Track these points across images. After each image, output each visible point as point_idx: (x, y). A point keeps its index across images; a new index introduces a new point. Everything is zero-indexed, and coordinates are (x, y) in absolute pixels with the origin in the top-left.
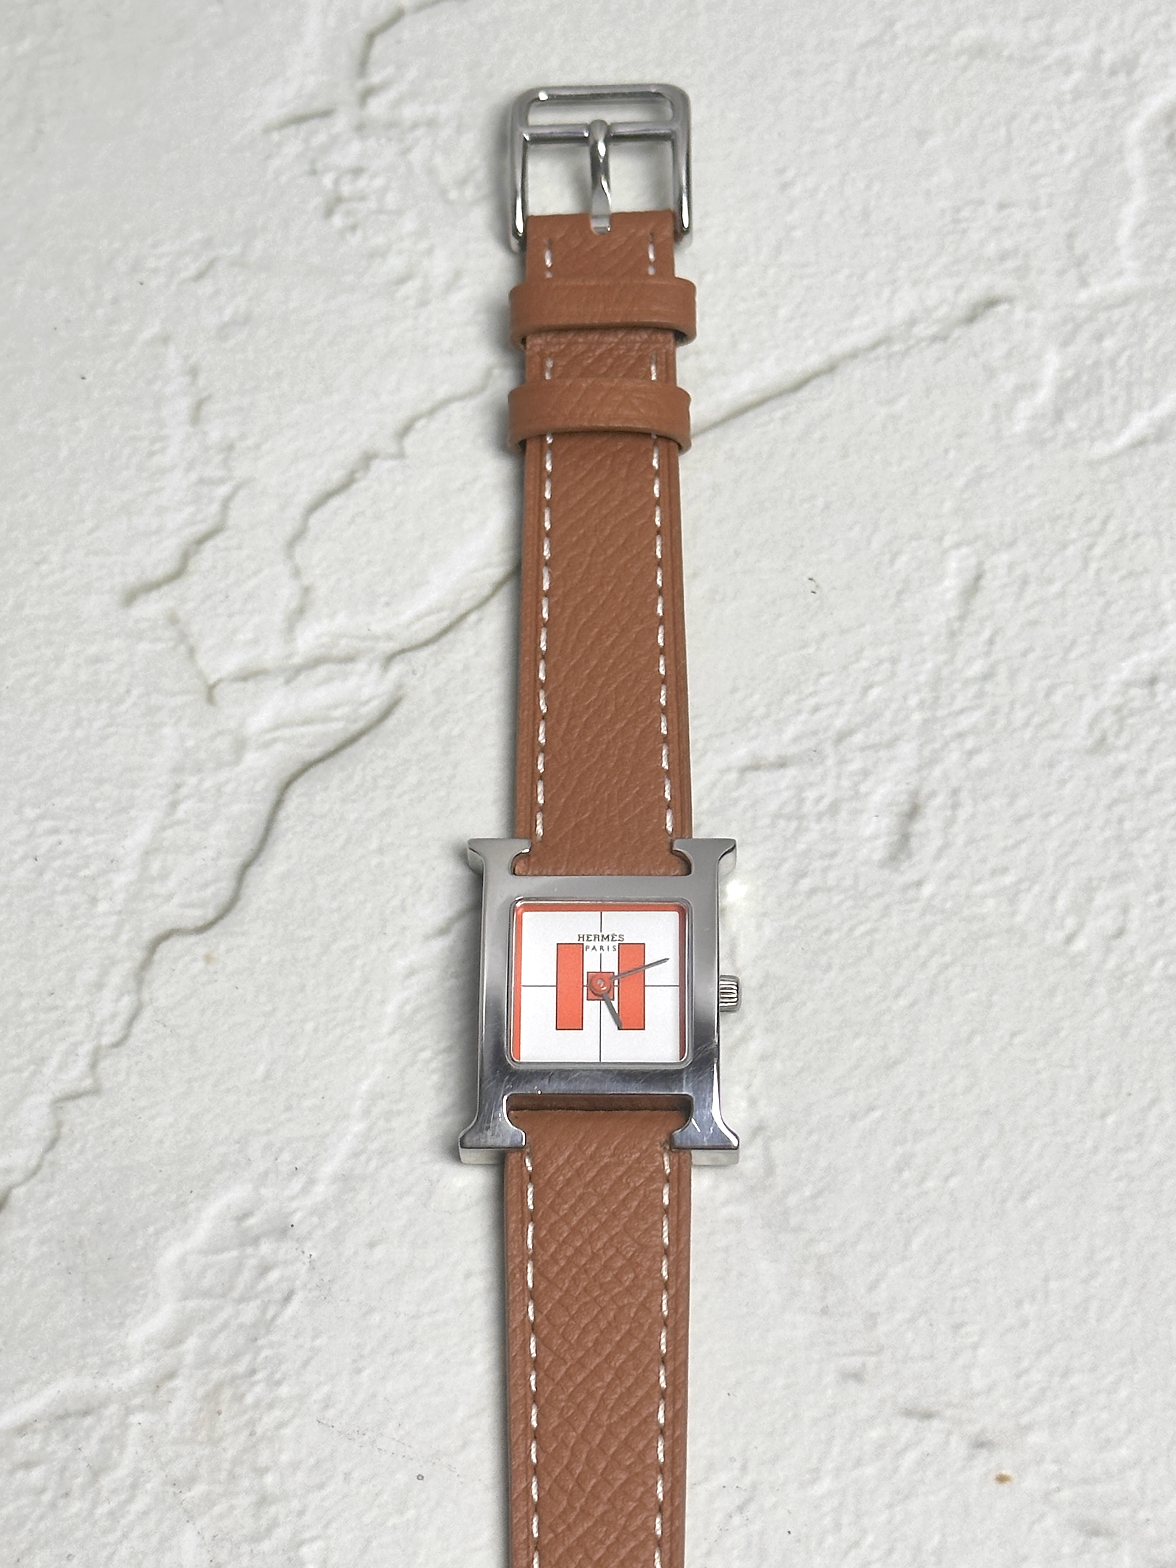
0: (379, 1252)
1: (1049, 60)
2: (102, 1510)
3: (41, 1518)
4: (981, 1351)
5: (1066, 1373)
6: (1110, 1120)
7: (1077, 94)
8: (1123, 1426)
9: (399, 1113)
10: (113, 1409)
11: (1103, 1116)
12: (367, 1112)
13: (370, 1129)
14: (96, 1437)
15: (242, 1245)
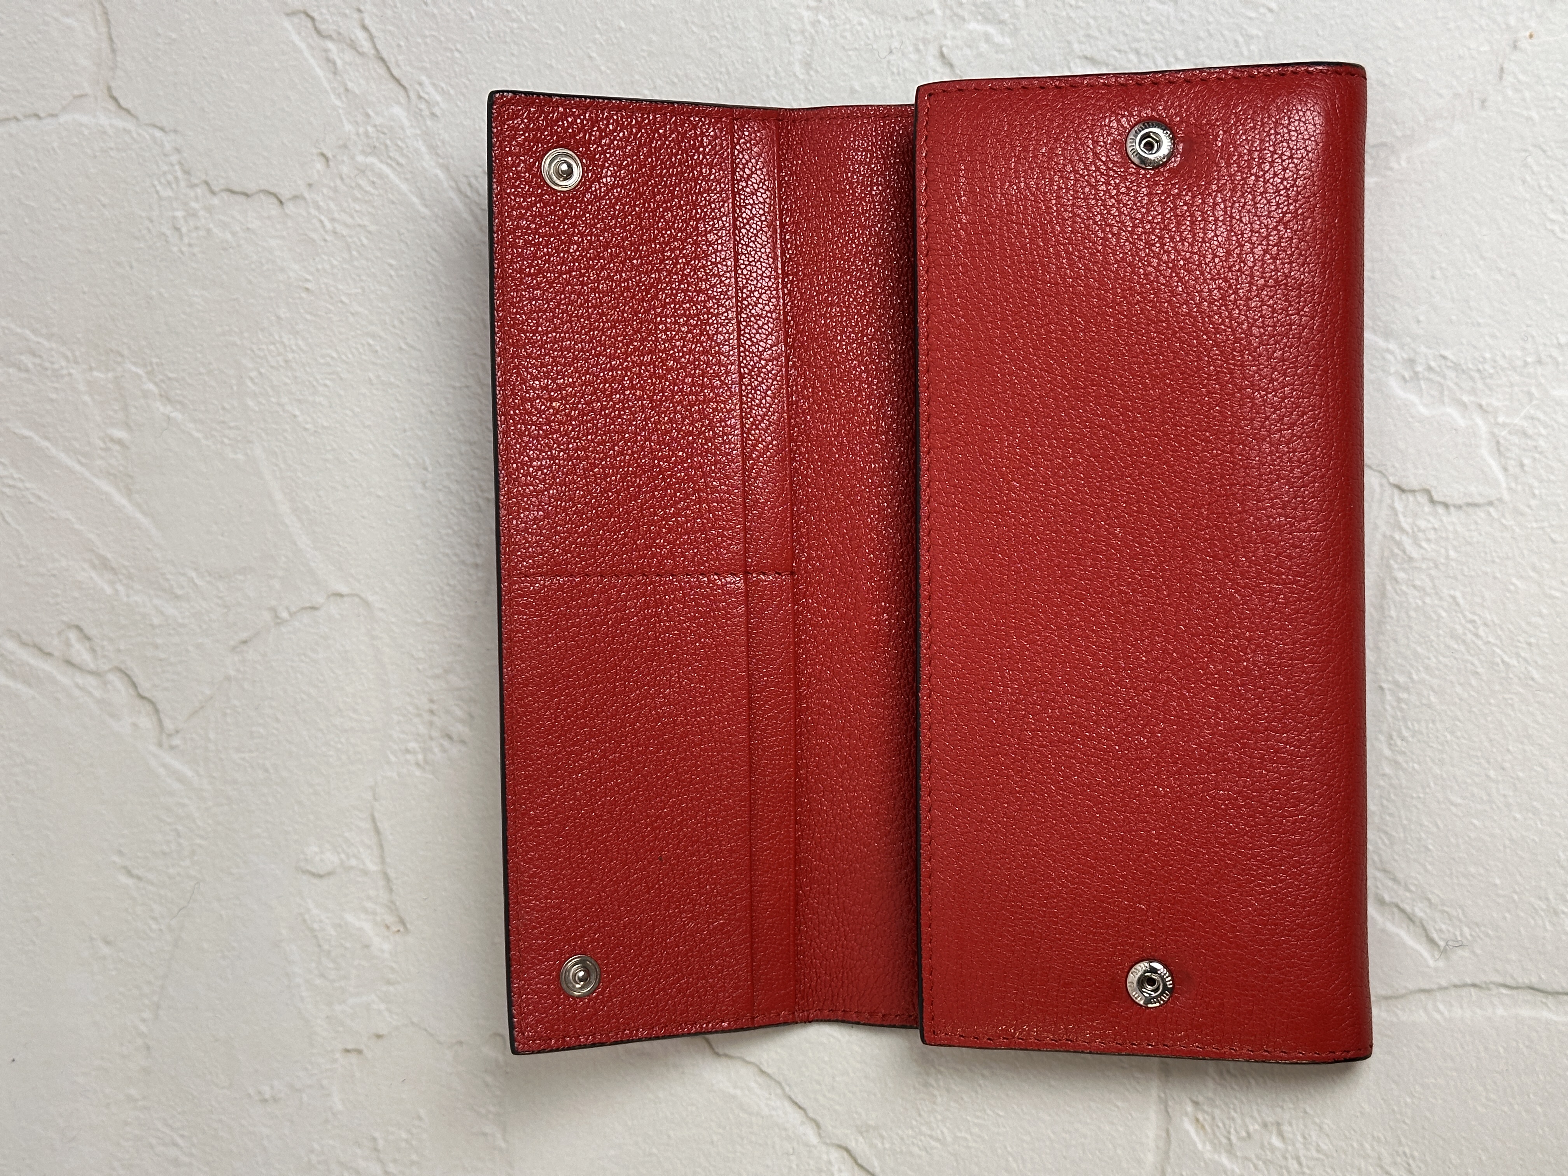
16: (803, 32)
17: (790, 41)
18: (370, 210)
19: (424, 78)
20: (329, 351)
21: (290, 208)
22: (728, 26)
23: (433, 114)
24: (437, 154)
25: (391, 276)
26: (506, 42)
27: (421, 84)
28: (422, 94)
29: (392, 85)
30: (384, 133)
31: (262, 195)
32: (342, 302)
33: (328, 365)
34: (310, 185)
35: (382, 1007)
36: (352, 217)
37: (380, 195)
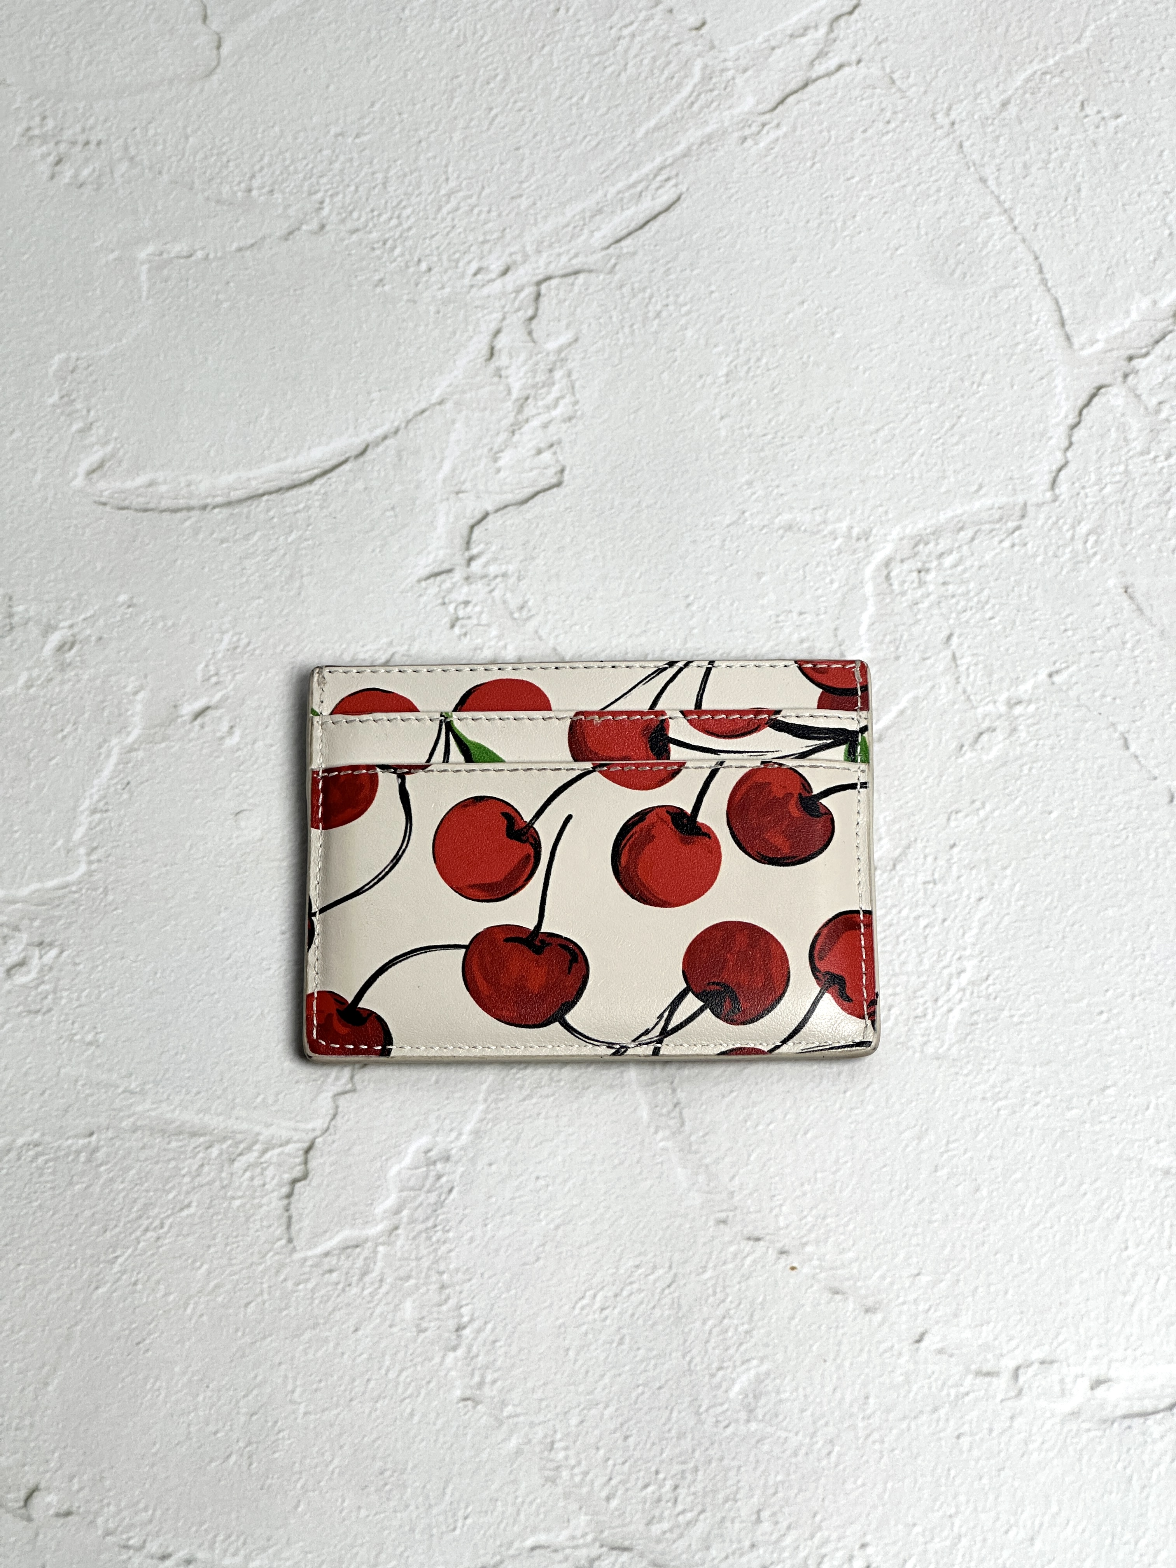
0: (494, 1167)
1: (825, 532)
2: (366, 1292)
3: (338, 1296)
4: (784, 1208)
5: (824, 1218)
6: (848, 1094)
7: (840, 551)
8: (851, 1243)
9: (502, 1100)
10: (369, 1244)
11: (845, 1092)
12: (486, 1100)
13: (488, 1107)
14: (362, 1257)
15: (428, 1165)
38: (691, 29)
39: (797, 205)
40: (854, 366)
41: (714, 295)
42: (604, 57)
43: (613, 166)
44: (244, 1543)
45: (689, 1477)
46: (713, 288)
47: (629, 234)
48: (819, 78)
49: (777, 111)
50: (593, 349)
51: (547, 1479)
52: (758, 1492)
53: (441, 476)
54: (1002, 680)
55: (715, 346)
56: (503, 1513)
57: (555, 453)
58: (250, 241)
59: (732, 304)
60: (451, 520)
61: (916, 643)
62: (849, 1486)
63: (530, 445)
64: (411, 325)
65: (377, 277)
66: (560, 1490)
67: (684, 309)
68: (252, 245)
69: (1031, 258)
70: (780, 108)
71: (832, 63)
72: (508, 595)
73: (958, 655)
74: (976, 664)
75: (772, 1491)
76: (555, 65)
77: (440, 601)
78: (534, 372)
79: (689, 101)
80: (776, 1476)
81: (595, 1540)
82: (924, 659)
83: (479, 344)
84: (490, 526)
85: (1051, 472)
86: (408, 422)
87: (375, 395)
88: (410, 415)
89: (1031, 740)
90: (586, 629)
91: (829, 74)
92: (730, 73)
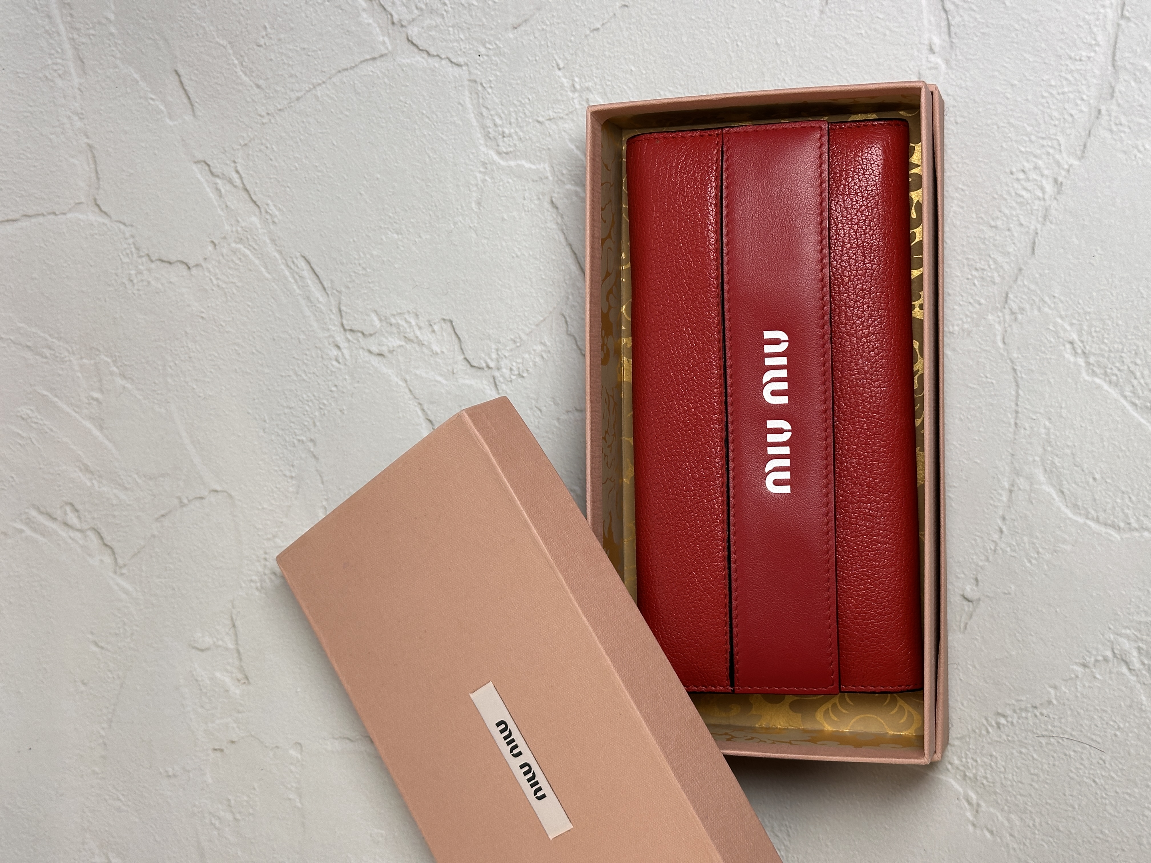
16: (477, 185)
17: (470, 190)
18: (238, 274)
19: (269, 202)
20: (214, 353)
21: (194, 271)
22: (436, 180)
23: (274, 222)
24: (275, 244)
25: (248, 312)
26: (314, 183)
27: (267, 205)
28: (268, 210)
29: (252, 205)
30: (247, 231)
31: (178, 264)
32: (221, 325)
33: (213, 361)
34: (205, 259)
35: (235, 725)
36: (228, 278)
37: (243, 266)
38: (215, 248)
39: (310, 196)
40: (395, 168)
41: (356, 240)
42: (228, 294)
43: (285, 290)
44: (995, 490)
45: (971, 262)
46: (351, 240)
47: (321, 283)
48: (243, 183)
49: (260, 205)
50: (380, 303)
51: (968, 335)
52: (981, 227)
53: (444, 382)
54: (561, 95)
55: (382, 239)
56: (985, 358)
57: (435, 324)
58: (318, 477)
59: (361, 231)
60: (467, 377)
61: (541, 140)
62: (980, 180)
63: (430, 336)
64: (364, 396)
65: (339, 413)
66: (974, 329)
67: (362, 255)
68: (321, 476)
69: (339, 75)
70: (258, 203)
71: (235, 176)
72: (508, 348)
73: (548, 118)
74: (553, 108)
75: (981, 220)
76: (231, 319)
77: (510, 383)
78: (391, 333)
79: (253, 250)
80: (973, 218)
81: (1001, 311)
82: (550, 135)
83: (375, 361)
84: (472, 357)
85: (452, 67)
86: (415, 398)
87: (401, 415)
88: (411, 397)
89: (593, 80)
90: (526, 309)
91: (241, 178)
92: (239, 229)
